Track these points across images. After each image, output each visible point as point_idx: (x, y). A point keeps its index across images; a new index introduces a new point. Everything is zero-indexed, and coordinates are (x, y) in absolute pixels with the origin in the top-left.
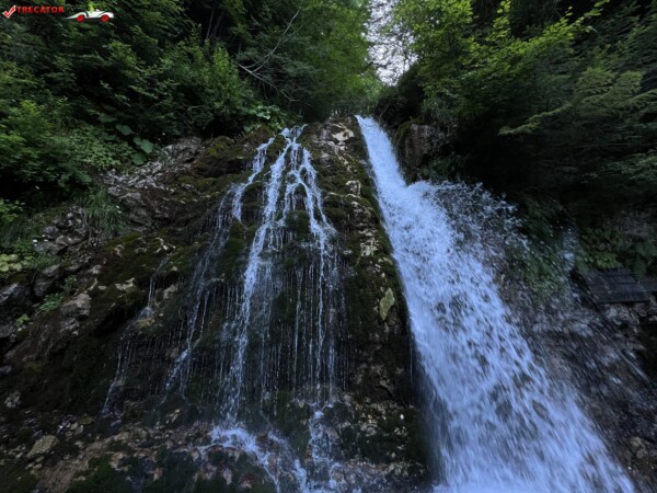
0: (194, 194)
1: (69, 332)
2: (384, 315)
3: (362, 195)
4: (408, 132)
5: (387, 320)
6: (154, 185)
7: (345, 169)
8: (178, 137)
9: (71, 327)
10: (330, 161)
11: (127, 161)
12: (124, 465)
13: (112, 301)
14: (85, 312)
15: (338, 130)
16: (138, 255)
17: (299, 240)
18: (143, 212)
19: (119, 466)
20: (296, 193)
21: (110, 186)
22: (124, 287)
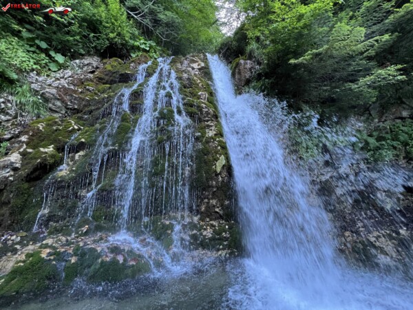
0: (96, 94)
1: (7, 178)
2: (219, 170)
3: (208, 101)
4: (238, 65)
5: (220, 174)
6: (66, 85)
7: (198, 85)
8: (83, 55)
9: (8, 175)
10: (189, 79)
11: (44, 67)
12: (51, 255)
13: (37, 159)
14: (17, 165)
15: (194, 62)
16: (56, 130)
17: (167, 125)
18: (59, 103)
19: (47, 256)
20: (166, 96)
21: (32, 83)
22: (46, 150)
